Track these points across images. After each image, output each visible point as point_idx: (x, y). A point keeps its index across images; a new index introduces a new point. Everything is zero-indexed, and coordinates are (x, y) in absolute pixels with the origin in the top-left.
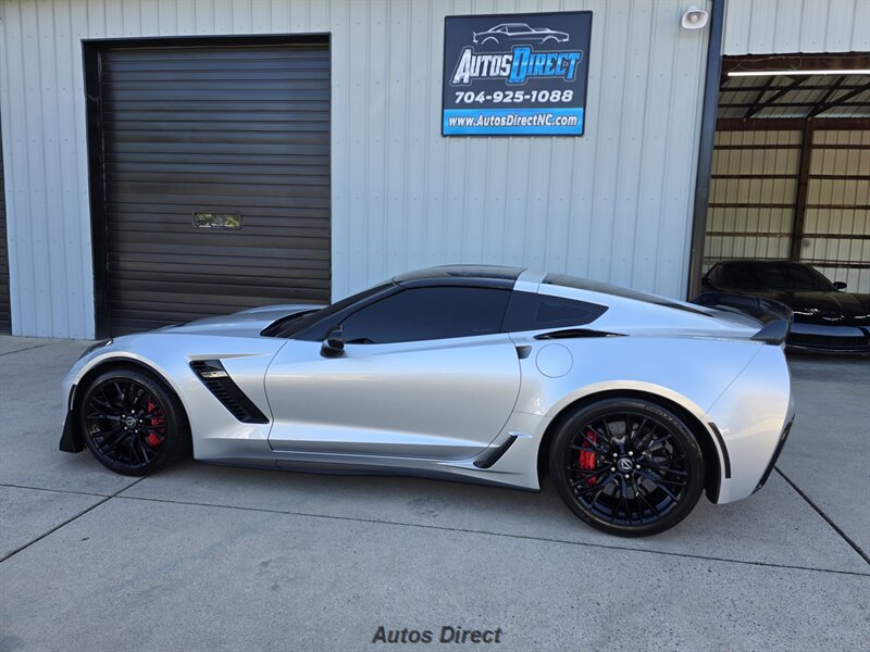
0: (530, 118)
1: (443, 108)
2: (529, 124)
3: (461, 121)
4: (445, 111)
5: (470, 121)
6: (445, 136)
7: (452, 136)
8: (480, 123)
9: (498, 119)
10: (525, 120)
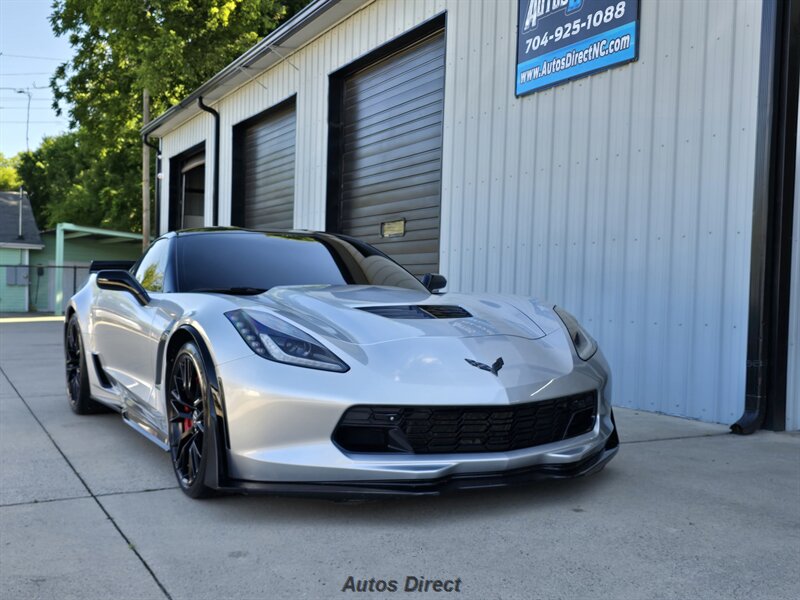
0: (586, 52)
1: (517, 63)
2: (585, 60)
3: (530, 74)
4: (519, 66)
5: (536, 72)
6: (517, 97)
7: (524, 95)
8: (544, 72)
9: (559, 61)
10: (580, 57)
